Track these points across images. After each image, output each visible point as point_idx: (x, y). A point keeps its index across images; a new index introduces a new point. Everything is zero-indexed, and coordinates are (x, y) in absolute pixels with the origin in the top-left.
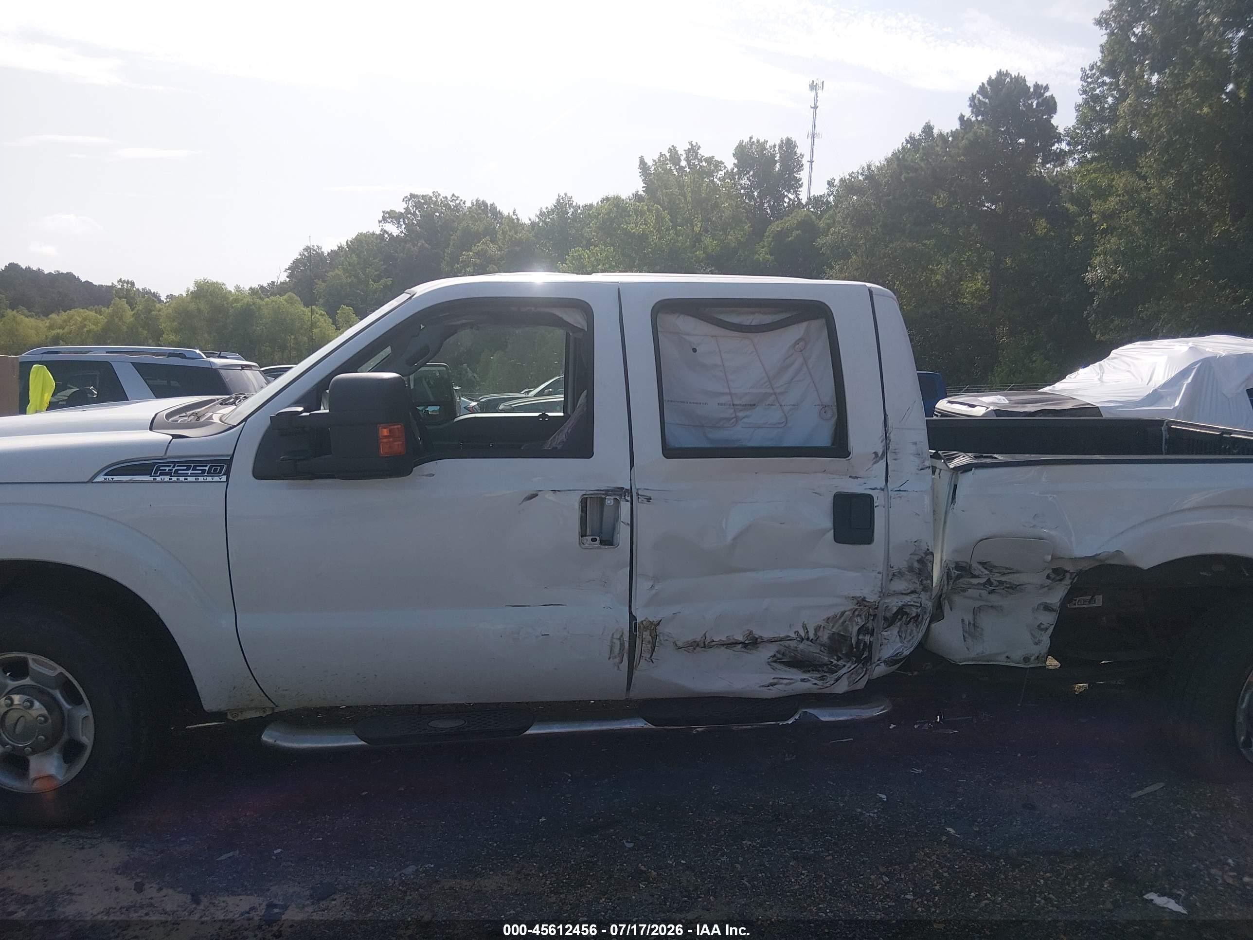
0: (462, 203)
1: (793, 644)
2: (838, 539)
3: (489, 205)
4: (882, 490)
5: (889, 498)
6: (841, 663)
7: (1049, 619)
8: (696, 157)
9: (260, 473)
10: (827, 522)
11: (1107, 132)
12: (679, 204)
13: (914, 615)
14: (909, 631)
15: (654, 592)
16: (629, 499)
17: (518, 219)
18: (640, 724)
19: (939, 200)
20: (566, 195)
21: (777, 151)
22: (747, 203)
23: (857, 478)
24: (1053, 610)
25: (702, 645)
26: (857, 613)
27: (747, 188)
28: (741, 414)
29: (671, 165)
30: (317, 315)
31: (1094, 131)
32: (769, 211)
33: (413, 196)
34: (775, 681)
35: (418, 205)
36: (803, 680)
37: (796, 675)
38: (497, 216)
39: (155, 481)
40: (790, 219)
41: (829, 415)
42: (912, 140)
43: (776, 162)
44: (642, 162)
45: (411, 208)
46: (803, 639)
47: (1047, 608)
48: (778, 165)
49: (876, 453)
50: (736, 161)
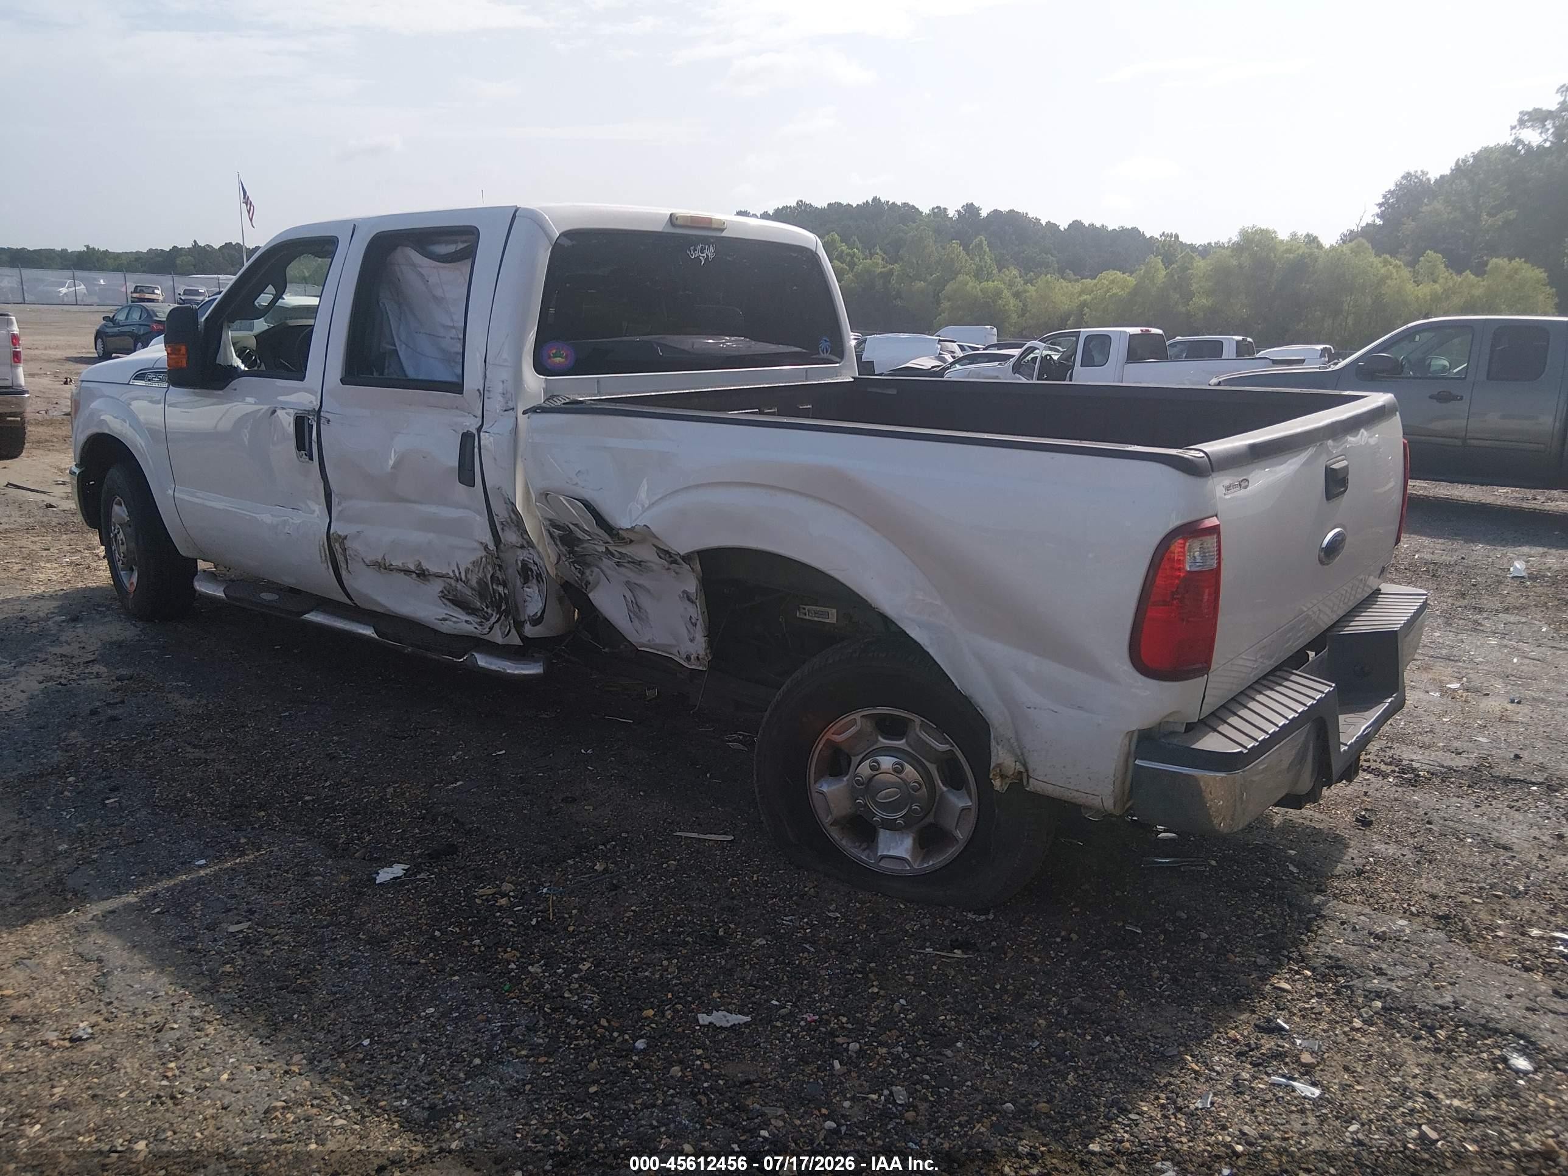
1: (453, 583)
2: (462, 480)
4: (479, 430)
5: (480, 439)
6: (489, 611)
10: (456, 461)
13: (536, 573)
15: (341, 508)
16: (316, 419)
18: (369, 632)
25: (382, 566)
26: (487, 561)
30: (1391, 267)
34: (447, 616)
36: (466, 622)
37: (461, 615)
46: (458, 580)
47: (689, 598)
49: (479, 391)
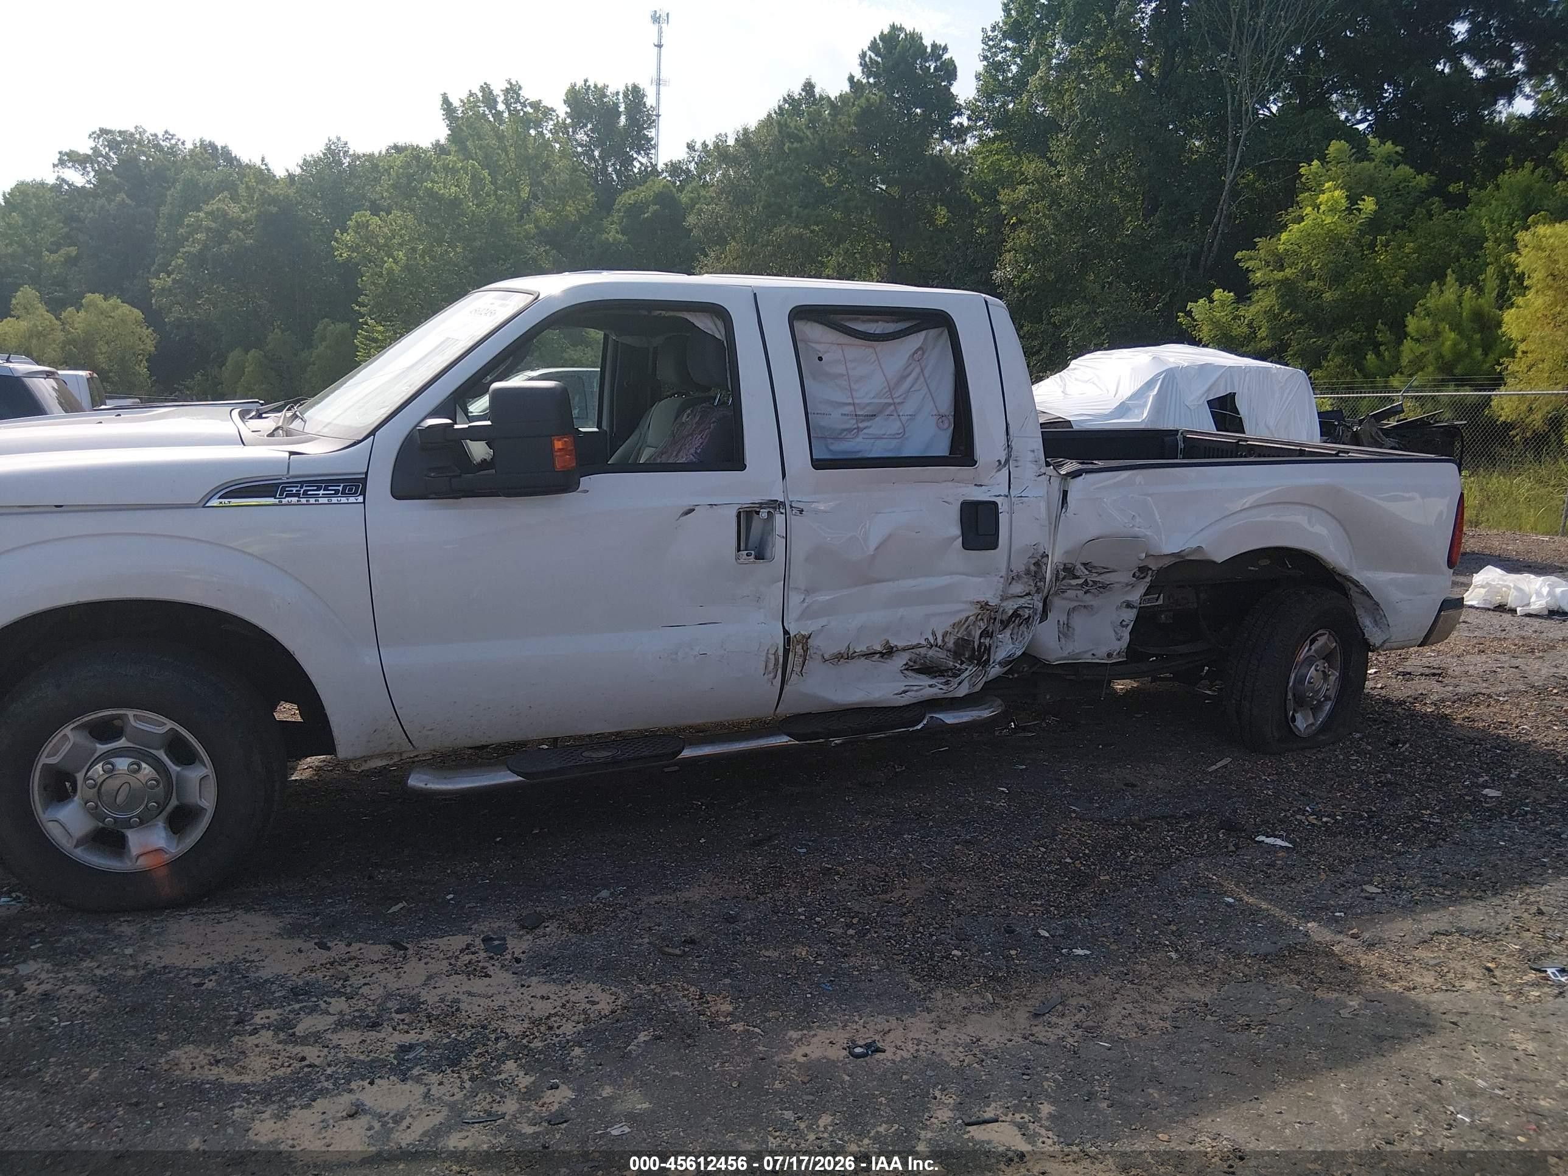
0: (180, 143)
1: (923, 651)
2: (966, 546)
3: (219, 147)
4: (1007, 496)
5: (1011, 505)
6: (964, 666)
7: (1130, 615)
8: (518, 101)
9: (400, 491)
10: (956, 531)
11: (1011, 106)
12: (497, 161)
13: (1027, 616)
14: (1020, 632)
15: (805, 605)
16: (783, 511)
17: (268, 170)
18: (783, 740)
19: (828, 178)
20: (339, 139)
21: (622, 101)
22: (586, 165)
23: (981, 486)
24: (1133, 607)
25: (845, 656)
26: (980, 617)
27: (586, 146)
28: (861, 425)
29: (486, 109)
31: (997, 105)
32: (614, 177)
33: (103, 132)
34: (907, 688)
35: (113, 145)
36: (930, 686)
37: (925, 681)
38: (232, 164)
39: (281, 504)
40: (645, 189)
41: (946, 425)
42: (790, 99)
43: (619, 114)
44: (446, 101)
45: (101, 148)
46: (932, 646)
47: (1129, 605)
48: (623, 120)
49: (999, 461)
50: (568, 110)
